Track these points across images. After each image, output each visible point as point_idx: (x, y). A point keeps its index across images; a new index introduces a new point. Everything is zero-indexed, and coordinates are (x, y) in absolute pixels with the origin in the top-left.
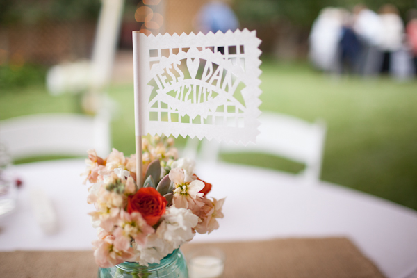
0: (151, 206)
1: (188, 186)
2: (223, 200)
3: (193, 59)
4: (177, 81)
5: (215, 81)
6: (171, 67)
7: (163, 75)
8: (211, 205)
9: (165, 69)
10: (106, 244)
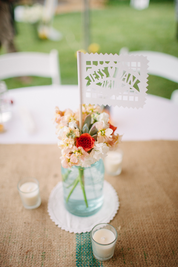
0: (87, 142)
1: (105, 131)
2: (122, 136)
3: (112, 68)
4: (102, 78)
5: (124, 79)
6: (98, 71)
7: (94, 75)
8: (116, 138)
9: (95, 72)
10: (66, 159)
